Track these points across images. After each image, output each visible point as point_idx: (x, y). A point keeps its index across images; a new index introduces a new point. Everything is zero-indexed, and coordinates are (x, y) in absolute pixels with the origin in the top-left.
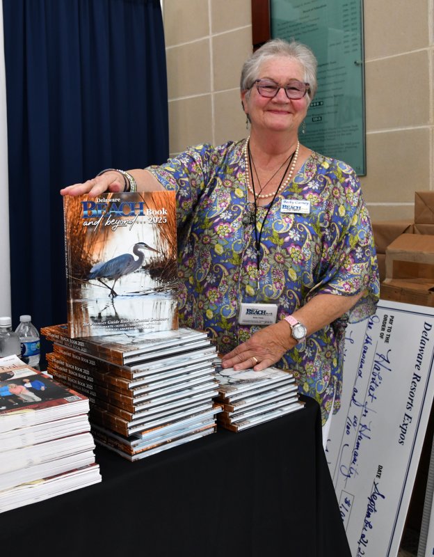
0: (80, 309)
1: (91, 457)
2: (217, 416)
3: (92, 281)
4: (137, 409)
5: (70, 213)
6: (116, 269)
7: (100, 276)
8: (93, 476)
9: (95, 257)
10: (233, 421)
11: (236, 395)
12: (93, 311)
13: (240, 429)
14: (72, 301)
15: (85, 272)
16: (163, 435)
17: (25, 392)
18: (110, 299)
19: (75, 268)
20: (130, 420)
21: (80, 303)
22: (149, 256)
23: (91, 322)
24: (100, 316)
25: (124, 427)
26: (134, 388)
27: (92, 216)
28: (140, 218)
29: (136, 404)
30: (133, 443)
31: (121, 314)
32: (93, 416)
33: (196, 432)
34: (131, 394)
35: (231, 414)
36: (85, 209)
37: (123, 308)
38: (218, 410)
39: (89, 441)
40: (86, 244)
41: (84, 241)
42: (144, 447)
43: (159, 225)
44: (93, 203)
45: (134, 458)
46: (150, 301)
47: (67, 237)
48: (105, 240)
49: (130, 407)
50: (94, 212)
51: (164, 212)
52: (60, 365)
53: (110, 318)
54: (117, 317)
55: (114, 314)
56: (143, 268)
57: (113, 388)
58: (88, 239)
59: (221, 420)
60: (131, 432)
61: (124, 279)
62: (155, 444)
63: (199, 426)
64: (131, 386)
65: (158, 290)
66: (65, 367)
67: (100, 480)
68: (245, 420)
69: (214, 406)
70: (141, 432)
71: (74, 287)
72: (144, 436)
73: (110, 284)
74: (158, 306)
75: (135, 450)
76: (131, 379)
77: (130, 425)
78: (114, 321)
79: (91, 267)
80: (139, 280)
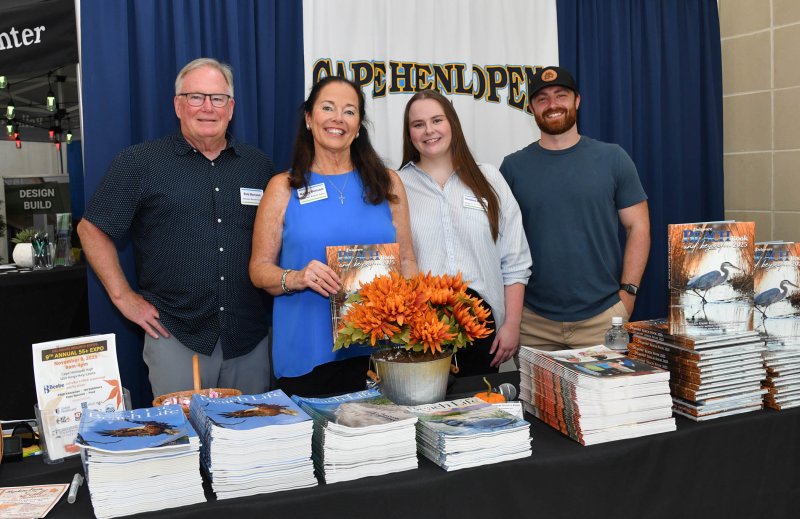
0: (678, 313)
1: (670, 412)
2: (764, 396)
3: (688, 291)
4: (703, 382)
5: (674, 239)
6: (707, 283)
7: (694, 287)
8: (670, 426)
9: (692, 273)
10: (777, 401)
11: (780, 381)
12: (688, 314)
13: (782, 408)
14: (672, 306)
15: (683, 285)
16: (721, 405)
17: (620, 366)
18: (701, 306)
19: (676, 281)
20: (698, 390)
21: (679, 309)
22: (732, 273)
23: (686, 323)
24: (693, 319)
25: (693, 395)
26: (701, 367)
27: (691, 241)
28: (727, 243)
29: (703, 379)
30: (698, 408)
31: (709, 318)
32: (672, 383)
33: (747, 407)
34: (698, 371)
35: (775, 396)
36: (686, 236)
37: (711, 313)
38: (765, 391)
39: (669, 400)
40: (685, 263)
41: (684, 260)
42: (706, 412)
43: (741, 249)
44: (692, 232)
45: (699, 419)
46: (732, 307)
47: (671, 257)
48: (699, 260)
49: (698, 381)
50: (692, 238)
51: (745, 238)
52: (640, 352)
53: (701, 320)
54: (706, 320)
55: (704, 317)
56: (729, 282)
57: (684, 366)
58: (687, 259)
59: (767, 399)
60: (697, 399)
61: (712, 290)
62: (715, 411)
63: (749, 402)
64: (699, 365)
65: (739, 299)
66: (644, 353)
67: (675, 429)
68: (787, 402)
69: (762, 388)
70: (705, 400)
71: (675, 295)
72: (707, 403)
73: (702, 293)
74: (738, 312)
75: (700, 413)
76: (699, 360)
77: (697, 393)
78: (704, 323)
79: (688, 280)
80: (725, 291)
